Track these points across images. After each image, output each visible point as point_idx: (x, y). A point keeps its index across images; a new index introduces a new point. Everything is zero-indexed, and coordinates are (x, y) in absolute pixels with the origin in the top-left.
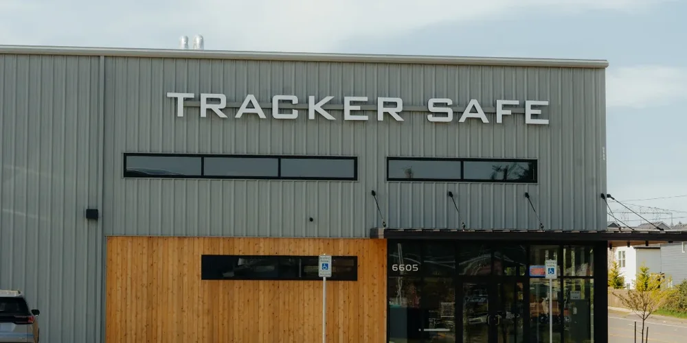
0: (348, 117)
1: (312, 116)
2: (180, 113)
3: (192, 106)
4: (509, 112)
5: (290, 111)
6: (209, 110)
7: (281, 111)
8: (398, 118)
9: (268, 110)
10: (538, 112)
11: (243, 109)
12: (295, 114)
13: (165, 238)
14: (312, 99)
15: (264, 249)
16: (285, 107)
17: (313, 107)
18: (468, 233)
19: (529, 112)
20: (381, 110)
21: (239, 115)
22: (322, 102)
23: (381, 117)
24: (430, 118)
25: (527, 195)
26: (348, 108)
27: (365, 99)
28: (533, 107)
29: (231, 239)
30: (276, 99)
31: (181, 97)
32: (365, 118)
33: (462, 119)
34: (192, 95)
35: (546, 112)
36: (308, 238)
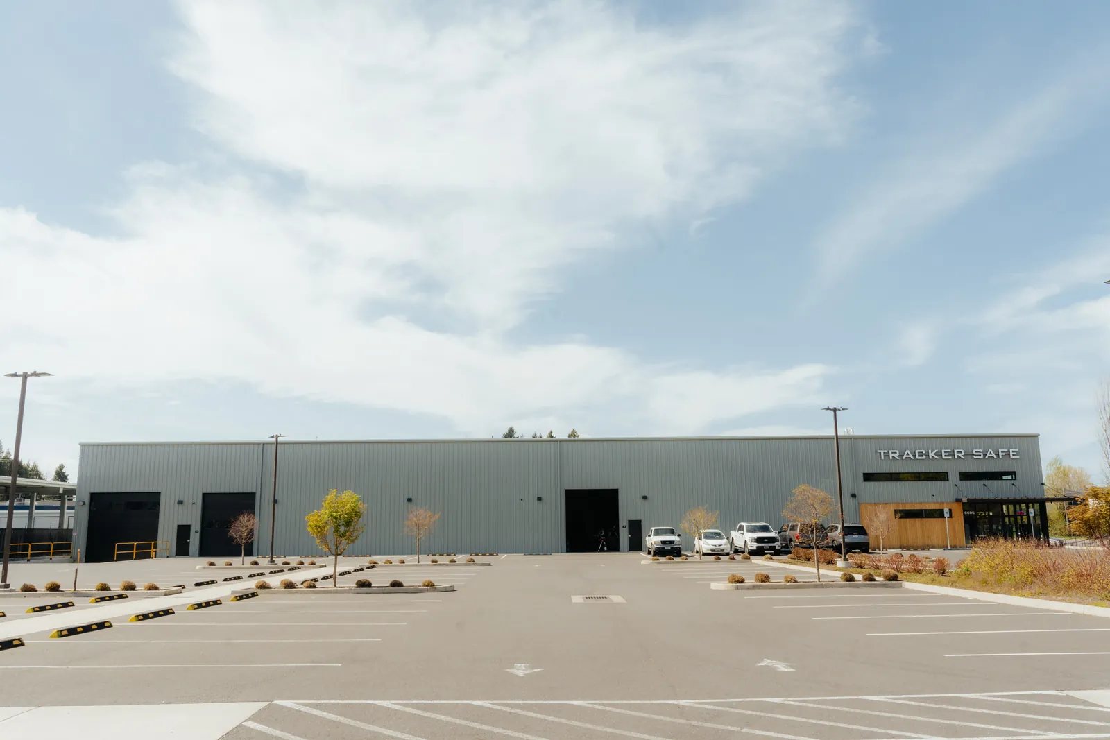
0: (944, 457)
1: (931, 458)
2: (883, 458)
3: (887, 455)
4: (1004, 454)
5: (922, 456)
6: (893, 457)
7: (919, 456)
8: (963, 457)
9: (914, 456)
10: (1015, 453)
11: (905, 456)
12: (924, 457)
13: (890, 503)
14: (930, 451)
15: (917, 507)
16: (921, 454)
17: (931, 454)
18: (998, 500)
19: (1011, 453)
20: (956, 454)
21: (904, 458)
22: (934, 452)
23: (956, 457)
24: (974, 457)
25: (1013, 485)
26: (943, 454)
27: (950, 451)
28: (1013, 452)
29: (904, 504)
30: (917, 452)
31: (882, 452)
32: (950, 457)
33: (987, 457)
34: (886, 451)
35: (1018, 453)
36: (932, 502)
